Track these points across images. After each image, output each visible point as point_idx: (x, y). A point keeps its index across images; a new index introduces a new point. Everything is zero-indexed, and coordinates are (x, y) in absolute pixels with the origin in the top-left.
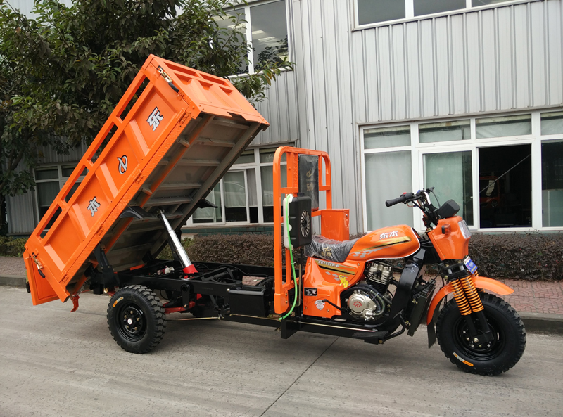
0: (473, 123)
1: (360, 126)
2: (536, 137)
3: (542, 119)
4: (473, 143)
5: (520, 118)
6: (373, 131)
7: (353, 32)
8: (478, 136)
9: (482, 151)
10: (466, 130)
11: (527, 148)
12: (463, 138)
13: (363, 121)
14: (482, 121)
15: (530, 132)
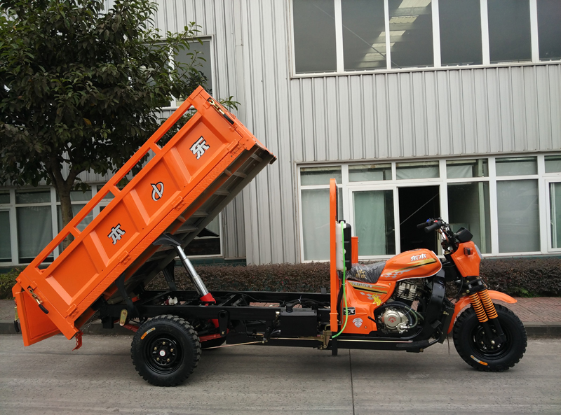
0: (394, 166)
1: (297, 164)
2: (443, 180)
3: (447, 165)
4: (394, 183)
5: (431, 164)
6: (309, 170)
7: (291, 79)
8: (398, 177)
9: (401, 190)
10: (387, 172)
11: (435, 190)
12: (384, 179)
13: (300, 160)
14: (400, 165)
15: (437, 175)
